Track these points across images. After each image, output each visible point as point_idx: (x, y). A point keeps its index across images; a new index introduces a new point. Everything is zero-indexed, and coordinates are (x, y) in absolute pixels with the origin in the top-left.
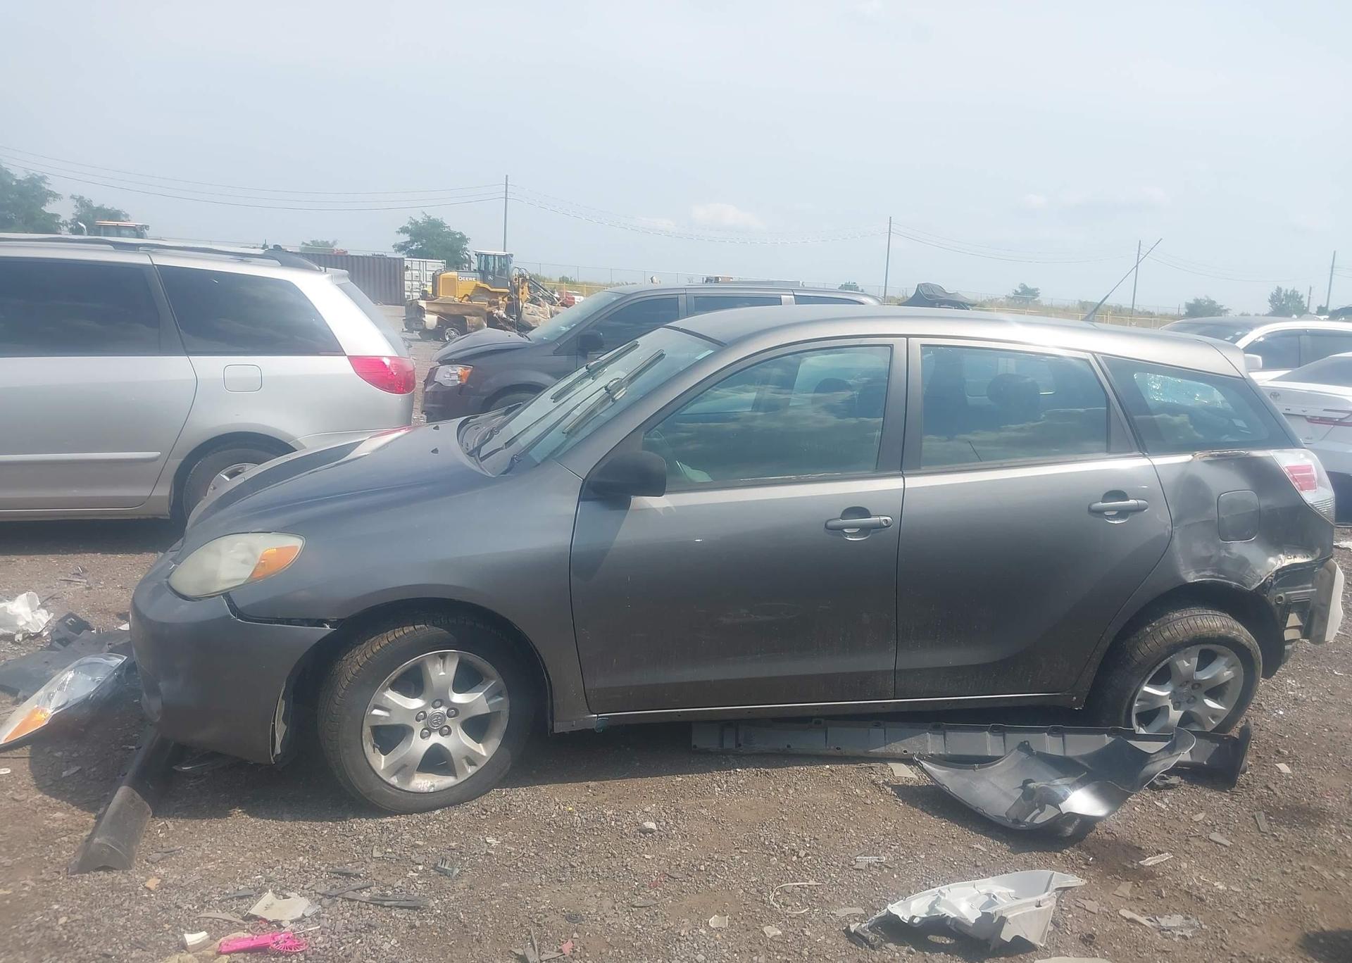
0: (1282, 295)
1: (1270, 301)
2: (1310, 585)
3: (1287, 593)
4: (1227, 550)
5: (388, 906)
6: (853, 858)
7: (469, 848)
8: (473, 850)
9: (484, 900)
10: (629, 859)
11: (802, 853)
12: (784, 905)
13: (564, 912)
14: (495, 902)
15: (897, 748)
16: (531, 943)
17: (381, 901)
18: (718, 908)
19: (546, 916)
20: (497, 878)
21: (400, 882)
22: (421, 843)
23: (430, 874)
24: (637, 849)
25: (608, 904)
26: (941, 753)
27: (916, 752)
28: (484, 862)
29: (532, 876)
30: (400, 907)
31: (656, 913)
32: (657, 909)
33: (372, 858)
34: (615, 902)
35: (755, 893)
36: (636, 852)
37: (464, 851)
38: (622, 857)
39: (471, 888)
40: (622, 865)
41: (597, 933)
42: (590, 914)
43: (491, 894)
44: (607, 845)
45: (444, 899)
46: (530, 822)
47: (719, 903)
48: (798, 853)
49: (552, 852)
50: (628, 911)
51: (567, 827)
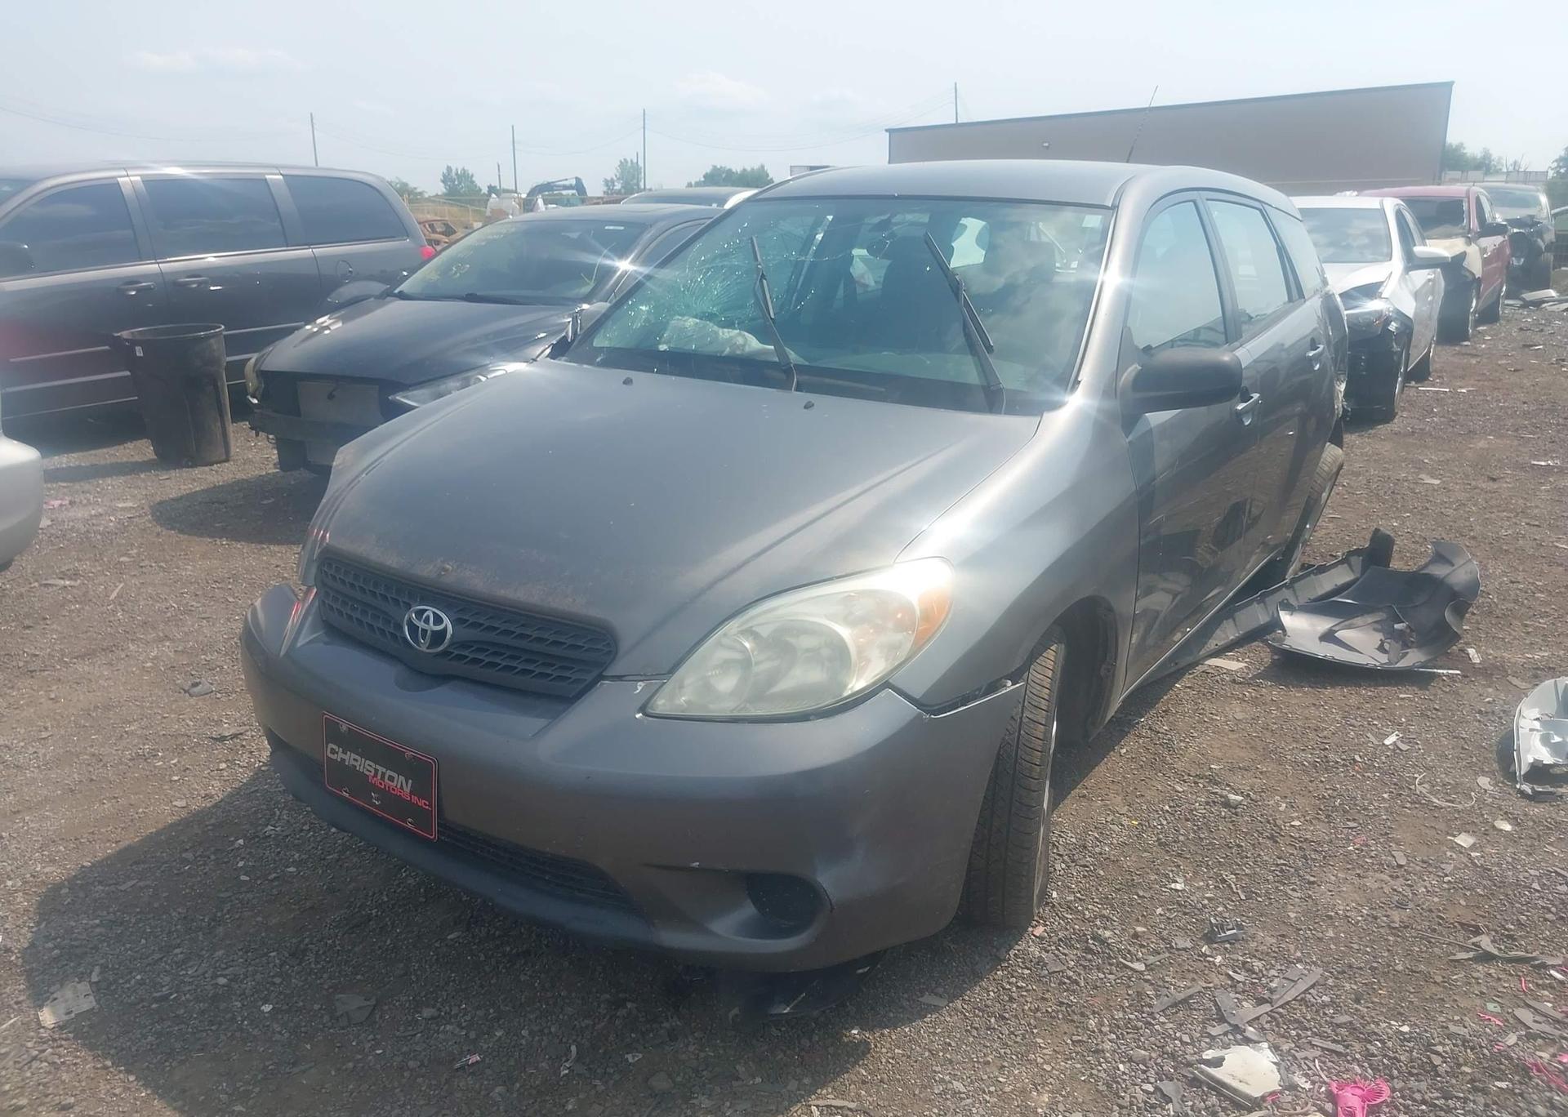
0: (454, 174)
1: (443, 182)
5: (1293, 1000)
6: (1384, 744)
7: (1180, 905)
8: (1190, 905)
9: (1323, 938)
10: (1293, 834)
11: (1357, 758)
12: (1452, 802)
13: (1384, 903)
14: (1331, 933)
15: (1212, 644)
16: (1444, 944)
17: (1280, 998)
18: (1433, 832)
19: (1388, 916)
20: (1272, 914)
21: (1231, 973)
22: (1140, 929)
23: (1226, 949)
24: (1268, 822)
25: (1386, 877)
26: (1237, 635)
27: (1222, 643)
28: (1226, 908)
29: (1286, 894)
30: (1304, 992)
31: (1423, 862)
32: (1415, 857)
33: (1141, 973)
34: (1382, 872)
35: (1417, 806)
36: (1276, 825)
37: (1187, 911)
38: (1282, 836)
39: (1283, 936)
40: (1301, 842)
41: (1444, 904)
42: (1400, 892)
43: (1311, 930)
44: (1246, 834)
45: (1299, 960)
46: (1140, 853)
47: (1423, 828)
48: (1354, 760)
49: (1239, 865)
50: (1409, 873)
51: (1181, 838)
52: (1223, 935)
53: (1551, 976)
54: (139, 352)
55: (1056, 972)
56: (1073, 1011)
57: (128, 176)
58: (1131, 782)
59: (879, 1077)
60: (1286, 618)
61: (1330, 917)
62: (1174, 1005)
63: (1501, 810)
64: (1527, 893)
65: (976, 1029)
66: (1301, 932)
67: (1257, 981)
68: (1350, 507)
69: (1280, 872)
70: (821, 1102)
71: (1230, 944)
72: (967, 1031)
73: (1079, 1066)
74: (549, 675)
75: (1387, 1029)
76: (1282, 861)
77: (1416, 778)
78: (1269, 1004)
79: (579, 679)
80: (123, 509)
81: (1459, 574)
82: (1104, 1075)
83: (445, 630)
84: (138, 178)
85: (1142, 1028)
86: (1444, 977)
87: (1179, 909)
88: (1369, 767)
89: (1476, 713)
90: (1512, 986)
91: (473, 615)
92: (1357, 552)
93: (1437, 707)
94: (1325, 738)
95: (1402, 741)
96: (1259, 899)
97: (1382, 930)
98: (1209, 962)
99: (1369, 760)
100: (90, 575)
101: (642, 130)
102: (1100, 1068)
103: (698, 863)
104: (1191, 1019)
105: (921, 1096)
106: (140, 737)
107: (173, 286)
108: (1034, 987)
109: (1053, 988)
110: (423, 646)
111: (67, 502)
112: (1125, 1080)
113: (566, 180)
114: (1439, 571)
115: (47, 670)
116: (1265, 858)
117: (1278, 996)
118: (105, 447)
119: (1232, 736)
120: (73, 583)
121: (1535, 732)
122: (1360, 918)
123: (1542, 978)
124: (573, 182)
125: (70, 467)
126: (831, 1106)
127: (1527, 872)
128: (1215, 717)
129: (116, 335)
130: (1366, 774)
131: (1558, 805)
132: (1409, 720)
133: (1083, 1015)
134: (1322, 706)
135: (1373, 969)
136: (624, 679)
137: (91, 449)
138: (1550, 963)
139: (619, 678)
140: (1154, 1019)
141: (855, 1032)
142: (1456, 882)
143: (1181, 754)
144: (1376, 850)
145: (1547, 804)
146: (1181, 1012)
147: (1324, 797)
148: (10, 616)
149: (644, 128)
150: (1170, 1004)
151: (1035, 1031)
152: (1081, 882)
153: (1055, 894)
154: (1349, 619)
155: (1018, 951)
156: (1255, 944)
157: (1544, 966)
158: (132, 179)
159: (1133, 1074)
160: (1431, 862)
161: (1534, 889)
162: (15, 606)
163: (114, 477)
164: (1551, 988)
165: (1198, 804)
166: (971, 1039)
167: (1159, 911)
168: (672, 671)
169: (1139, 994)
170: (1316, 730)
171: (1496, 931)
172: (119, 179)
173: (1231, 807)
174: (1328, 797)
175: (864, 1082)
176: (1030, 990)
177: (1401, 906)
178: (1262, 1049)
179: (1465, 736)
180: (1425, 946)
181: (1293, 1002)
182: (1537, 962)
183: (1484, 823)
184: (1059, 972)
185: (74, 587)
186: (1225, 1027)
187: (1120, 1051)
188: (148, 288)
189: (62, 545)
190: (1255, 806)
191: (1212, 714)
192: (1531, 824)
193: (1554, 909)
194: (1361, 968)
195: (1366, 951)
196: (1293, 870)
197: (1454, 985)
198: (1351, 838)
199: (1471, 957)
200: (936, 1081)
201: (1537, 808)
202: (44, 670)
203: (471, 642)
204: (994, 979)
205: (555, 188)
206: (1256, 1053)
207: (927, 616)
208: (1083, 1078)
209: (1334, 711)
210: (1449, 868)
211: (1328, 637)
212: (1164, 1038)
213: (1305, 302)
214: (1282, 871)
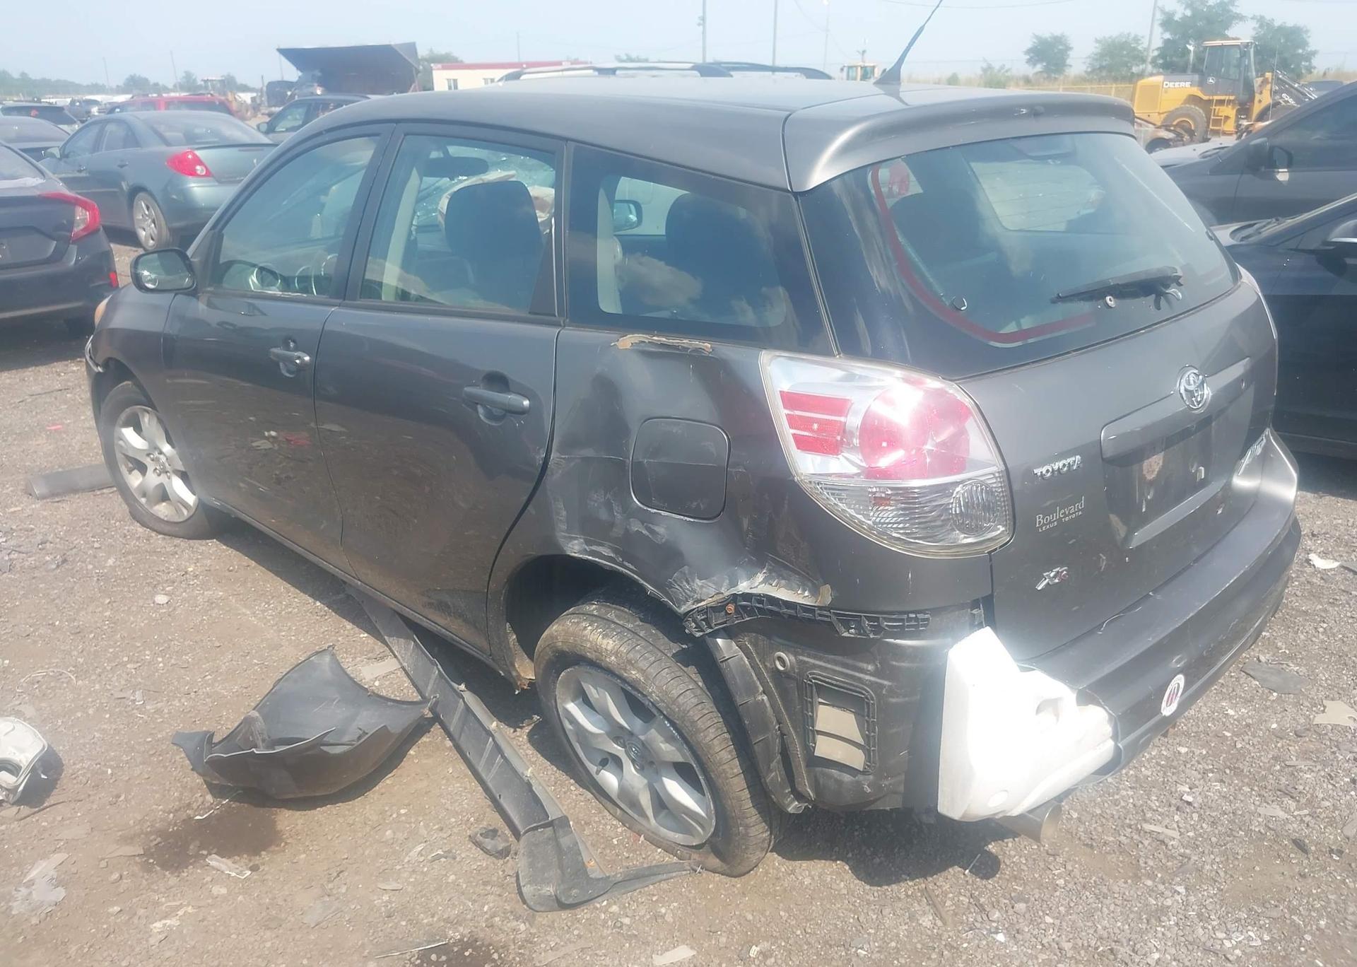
2: (870, 667)
3: (801, 658)
4: (647, 520)
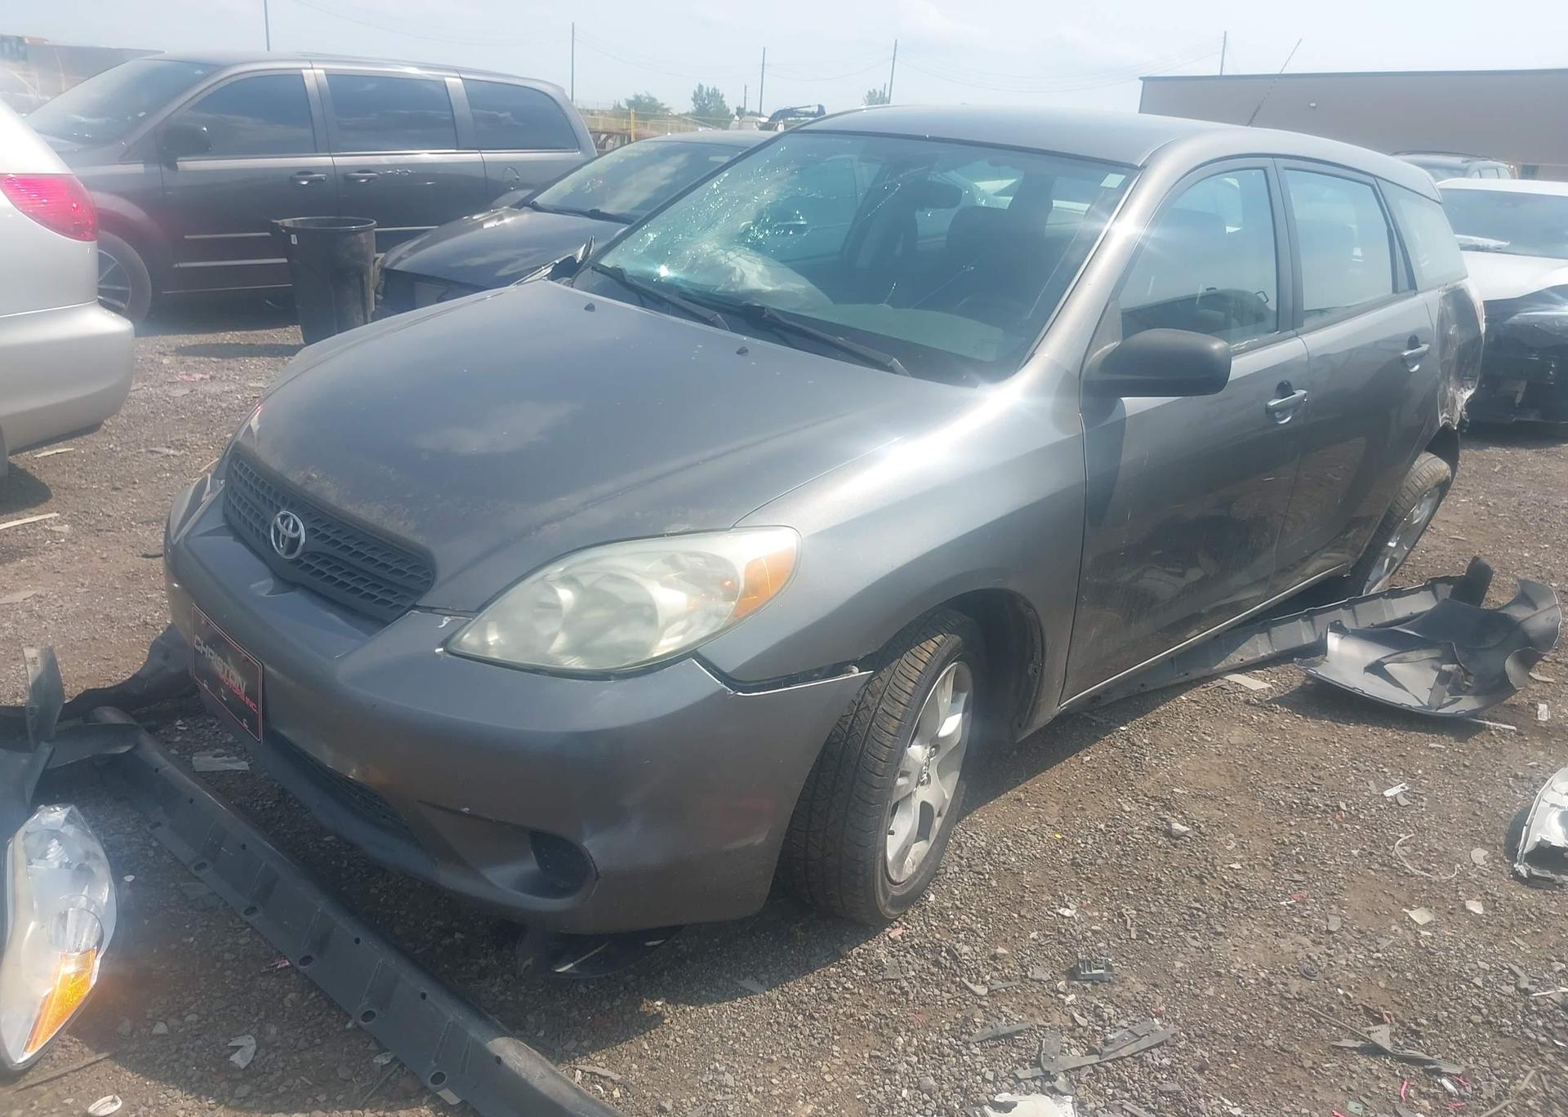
0: (704, 93)
5: (1128, 1056)
6: (1383, 795)
7: (1060, 932)
8: (1071, 934)
9: (1198, 995)
10: (1225, 877)
11: (1343, 806)
12: (1428, 871)
13: (1289, 970)
14: (1211, 992)
15: (1235, 658)
16: (1334, 1026)
17: (1115, 1051)
18: (1389, 901)
19: (1285, 984)
20: (1157, 960)
21: (1076, 1015)
22: (1001, 950)
23: (1085, 988)
24: (1206, 860)
25: (1306, 941)
26: (1270, 652)
27: (1250, 658)
28: (1109, 944)
29: (1184, 941)
30: (1146, 1050)
31: (1360, 932)
32: (1352, 926)
33: (981, 997)
34: (1306, 935)
35: (1385, 869)
36: (1212, 865)
37: (1064, 940)
38: (1213, 877)
39: (1156, 985)
40: (1232, 887)
41: (1359, 983)
42: (1314, 961)
43: (1190, 984)
44: (1174, 868)
45: (1159, 1015)
46: (1047, 870)
47: (1380, 894)
48: (1338, 807)
49: (1147, 901)
50: (1335, 941)
51: (1100, 861)
52: (1088, 972)
53: (1441, 1085)
54: (294, 240)
55: (890, 980)
56: (887, 1025)
57: (312, 68)
58: (1079, 792)
59: (658, 1054)
60: (1333, 642)
61: (1219, 974)
62: (996, 1038)
63: (1482, 889)
64: (1463, 987)
65: (779, 1023)
66: (1178, 985)
67: (1100, 1029)
68: (1482, 530)
69: (1190, 916)
70: (589, 1068)
71: (1093, 984)
72: (769, 1023)
73: (862, 1082)
74: (374, 597)
75: (1215, 1108)
76: (1198, 905)
77: (1400, 838)
78: (1098, 1056)
79: (399, 605)
80: (253, 389)
81: (1538, 620)
82: (881, 1097)
83: (298, 539)
84: (322, 72)
85: (949, 1056)
86: (1314, 1063)
87: (1057, 937)
88: (1352, 818)
89: (1511, 777)
90: (1389, 1088)
91: (324, 527)
92: (1446, 580)
93: (1468, 764)
94: (1320, 778)
95: (1405, 796)
96: (1151, 941)
97: (1270, 998)
98: (1059, 999)
99: (1356, 809)
100: (195, 447)
101: (892, 61)
102: (881, 1089)
103: (468, 809)
104: (1008, 1056)
105: (688, 1082)
106: (156, 604)
107: (346, 179)
108: (861, 991)
109: (881, 996)
110: (280, 550)
111: (208, 377)
112: (901, 1107)
113: (809, 106)
114: (1519, 613)
115: (113, 531)
116: (1181, 898)
117: (1112, 1049)
118: (266, 329)
119: (1215, 760)
120: (176, 453)
121: (1556, 808)
122: (1252, 981)
123: (1429, 1086)
124: (816, 110)
125: (230, 344)
126: (595, 1074)
127: (1477, 963)
128: (1206, 737)
129: (274, 221)
130: (1344, 825)
131: (1553, 895)
132: (1426, 774)
133: (896, 1030)
134: (1334, 743)
135: (1238, 1038)
136: (434, 611)
137: (254, 329)
138: (1445, 1070)
139: (431, 609)
140: (968, 1048)
141: (659, 1003)
142: (1386, 960)
143: (1148, 772)
144: (1312, 910)
145: (1541, 891)
146: (1001, 1047)
147: (1283, 843)
148: (106, 477)
149: (894, 59)
150: (990, 1036)
151: (836, 1037)
152: (967, 890)
153: (932, 898)
154: (1403, 652)
155: (864, 950)
156: (1121, 988)
157: (1440, 1074)
158: (317, 71)
159: (913, 1102)
160: (1369, 933)
161: (1474, 984)
162: (116, 468)
163: (261, 357)
164: (1434, 1098)
165: (1137, 828)
166: (769, 1033)
167: (1034, 935)
168: (480, 609)
169: (966, 1019)
170: (1313, 768)
171: (1403, 1024)
172: (304, 71)
173: (1172, 836)
174: (1287, 843)
175: (641, 1057)
176: (854, 994)
177: (1307, 975)
178: (1063, 1102)
179: (1483, 800)
180: (1312, 1024)
181: (1130, 1059)
182: (1431, 1067)
183: (1455, 900)
184: (893, 980)
185: (176, 456)
186: (1037, 1071)
187: (913, 1076)
188: (320, 179)
189: (183, 416)
190: (1202, 840)
191: (1204, 733)
192: (1509, 910)
193: (1485, 1011)
194: (1225, 1036)
195: (1241, 1018)
196: (1204, 916)
197: (1321, 1074)
198: (1289, 892)
199: (1357, 1046)
200: (709, 1069)
201: (1526, 893)
202: (110, 531)
203: (320, 553)
204: (825, 975)
205: (798, 114)
206: (1056, 1106)
207: (753, 588)
208: (858, 1097)
209: (1345, 750)
210: (1385, 943)
211: (1376, 668)
212: (967, 1071)
213: (1416, 294)
214: (1192, 915)
